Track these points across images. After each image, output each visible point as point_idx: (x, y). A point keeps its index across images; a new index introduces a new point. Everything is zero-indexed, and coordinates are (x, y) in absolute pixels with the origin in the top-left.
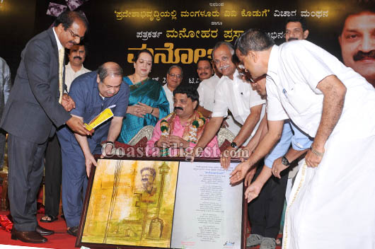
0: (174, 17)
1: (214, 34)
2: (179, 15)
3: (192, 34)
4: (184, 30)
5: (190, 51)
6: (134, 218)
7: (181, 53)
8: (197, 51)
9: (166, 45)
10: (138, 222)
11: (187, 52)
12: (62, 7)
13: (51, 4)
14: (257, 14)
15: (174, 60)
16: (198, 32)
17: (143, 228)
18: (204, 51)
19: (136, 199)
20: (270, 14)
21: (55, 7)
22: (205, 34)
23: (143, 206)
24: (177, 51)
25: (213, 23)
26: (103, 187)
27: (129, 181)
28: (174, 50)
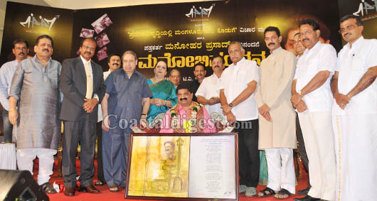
0: (170, 35)
1: (199, 46)
2: (173, 34)
3: (183, 46)
4: (178, 44)
5: (183, 58)
6: (163, 178)
7: (176, 59)
8: (188, 58)
9: (166, 54)
10: (165, 181)
11: (180, 59)
12: (91, 31)
13: (83, 29)
14: (228, 31)
15: (172, 65)
16: (188, 45)
17: (169, 184)
18: (192, 57)
19: (163, 165)
20: (238, 31)
21: (86, 31)
22: (193, 46)
23: (168, 169)
24: (174, 58)
25: (198, 38)
26: (139, 156)
27: (157, 152)
28: (171, 58)
